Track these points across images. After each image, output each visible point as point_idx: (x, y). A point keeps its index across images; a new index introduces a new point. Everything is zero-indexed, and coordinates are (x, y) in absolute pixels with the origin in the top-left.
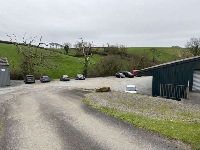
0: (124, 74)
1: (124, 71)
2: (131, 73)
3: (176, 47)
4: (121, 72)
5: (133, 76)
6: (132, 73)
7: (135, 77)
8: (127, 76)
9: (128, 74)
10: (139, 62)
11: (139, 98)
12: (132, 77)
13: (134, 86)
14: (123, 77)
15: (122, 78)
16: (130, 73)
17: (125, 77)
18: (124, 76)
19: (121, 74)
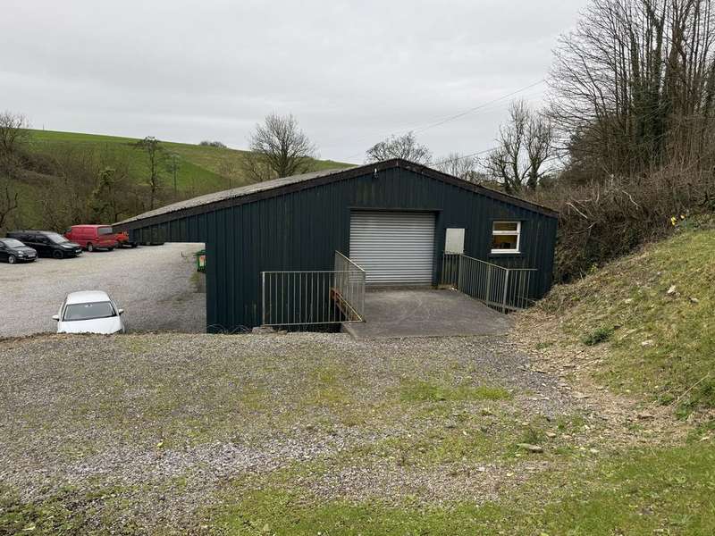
0: (27, 245)
1: (27, 232)
2: (66, 237)
3: (213, 145)
4: (8, 236)
5: (76, 248)
6: (70, 238)
7: (84, 253)
8: (47, 251)
9: (49, 241)
10: (96, 191)
11: (181, 358)
12: (70, 254)
13: (101, 297)
14: (26, 260)
15: (18, 261)
16: (57, 238)
17: (38, 259)
18: (31, 252)
19: (13, 244)
